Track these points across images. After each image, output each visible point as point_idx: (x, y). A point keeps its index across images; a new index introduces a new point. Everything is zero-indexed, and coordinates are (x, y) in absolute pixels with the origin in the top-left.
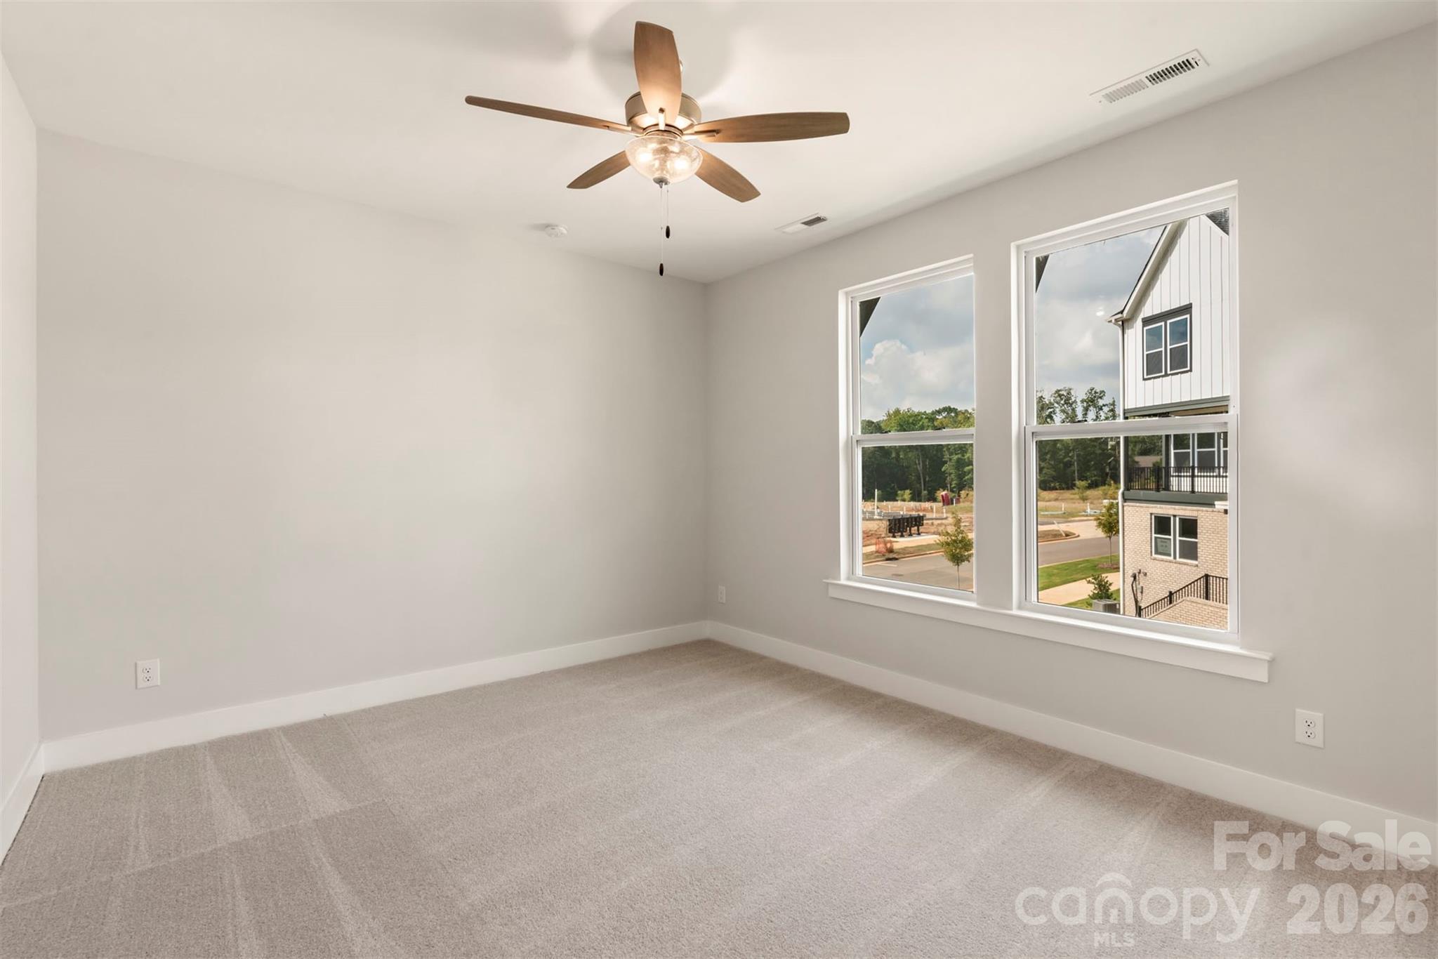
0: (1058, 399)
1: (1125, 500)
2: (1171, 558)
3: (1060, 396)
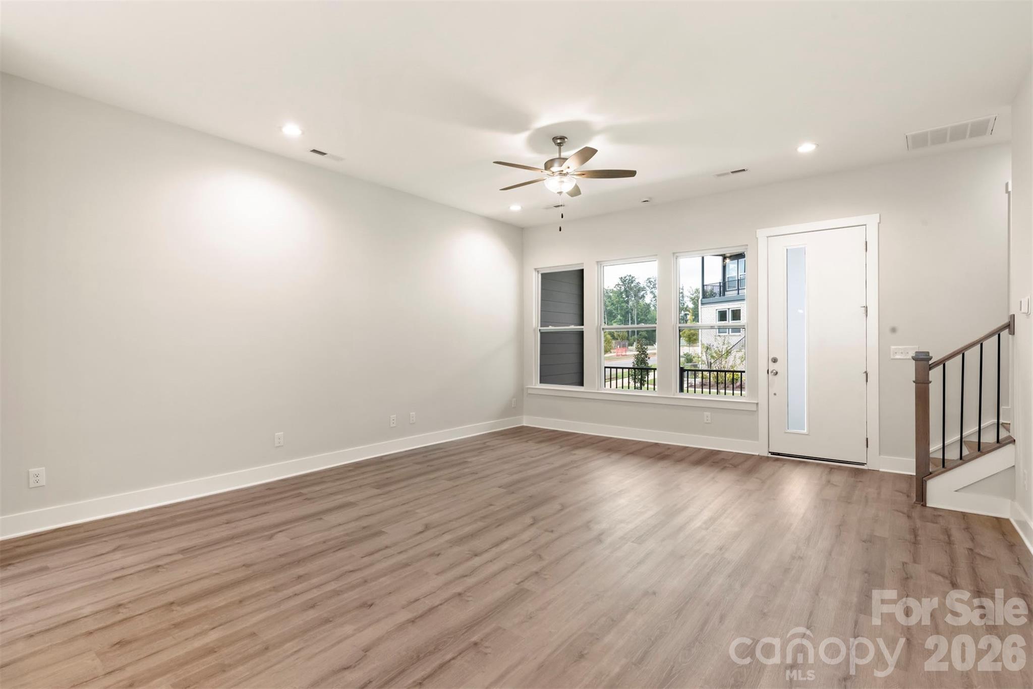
0: (649, 284)
1: (702, 304)
2: (727, 334)
3: (650, 282)
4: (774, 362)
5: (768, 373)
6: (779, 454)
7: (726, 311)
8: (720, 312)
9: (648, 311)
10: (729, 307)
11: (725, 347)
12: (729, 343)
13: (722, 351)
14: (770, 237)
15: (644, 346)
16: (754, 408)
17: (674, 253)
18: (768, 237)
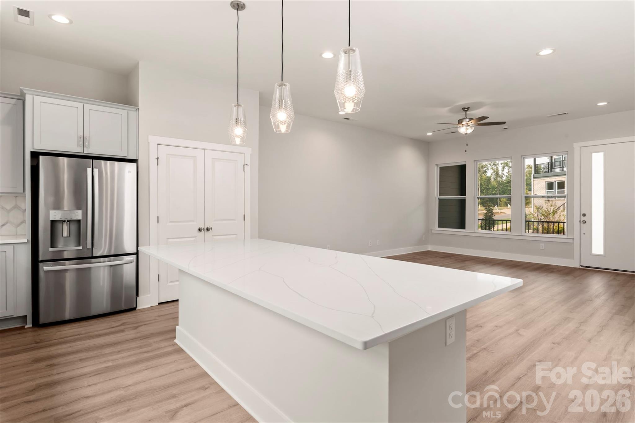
1: (534, 178)
4: (584, 216)
5: (580, 222)
6: (586, 267)
7: (553, 183)
8: (548, 184)
9: (489, 182)
10: (555, 180)
11: (552, 208)
12: (555, 205)
13: (550, 211)
14: (582, 147)
15: (491, 207)
16: (571, 241)
17: (522, 156)
18: (580, 147)
